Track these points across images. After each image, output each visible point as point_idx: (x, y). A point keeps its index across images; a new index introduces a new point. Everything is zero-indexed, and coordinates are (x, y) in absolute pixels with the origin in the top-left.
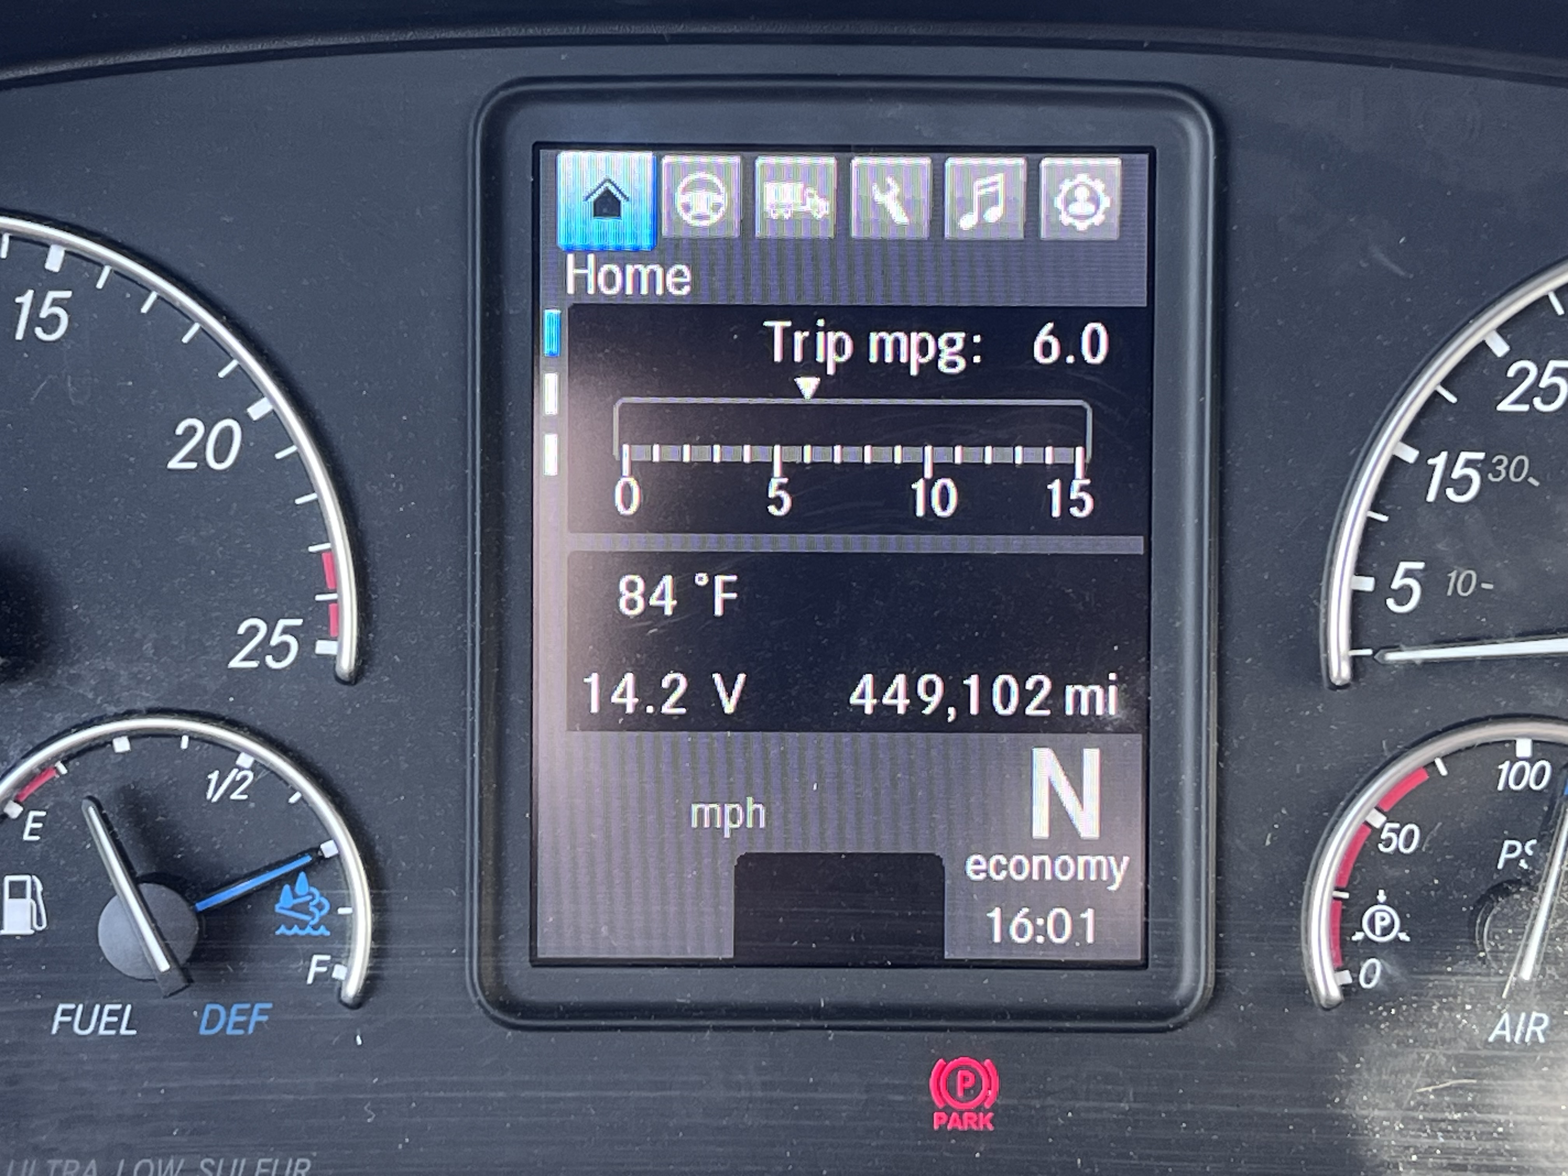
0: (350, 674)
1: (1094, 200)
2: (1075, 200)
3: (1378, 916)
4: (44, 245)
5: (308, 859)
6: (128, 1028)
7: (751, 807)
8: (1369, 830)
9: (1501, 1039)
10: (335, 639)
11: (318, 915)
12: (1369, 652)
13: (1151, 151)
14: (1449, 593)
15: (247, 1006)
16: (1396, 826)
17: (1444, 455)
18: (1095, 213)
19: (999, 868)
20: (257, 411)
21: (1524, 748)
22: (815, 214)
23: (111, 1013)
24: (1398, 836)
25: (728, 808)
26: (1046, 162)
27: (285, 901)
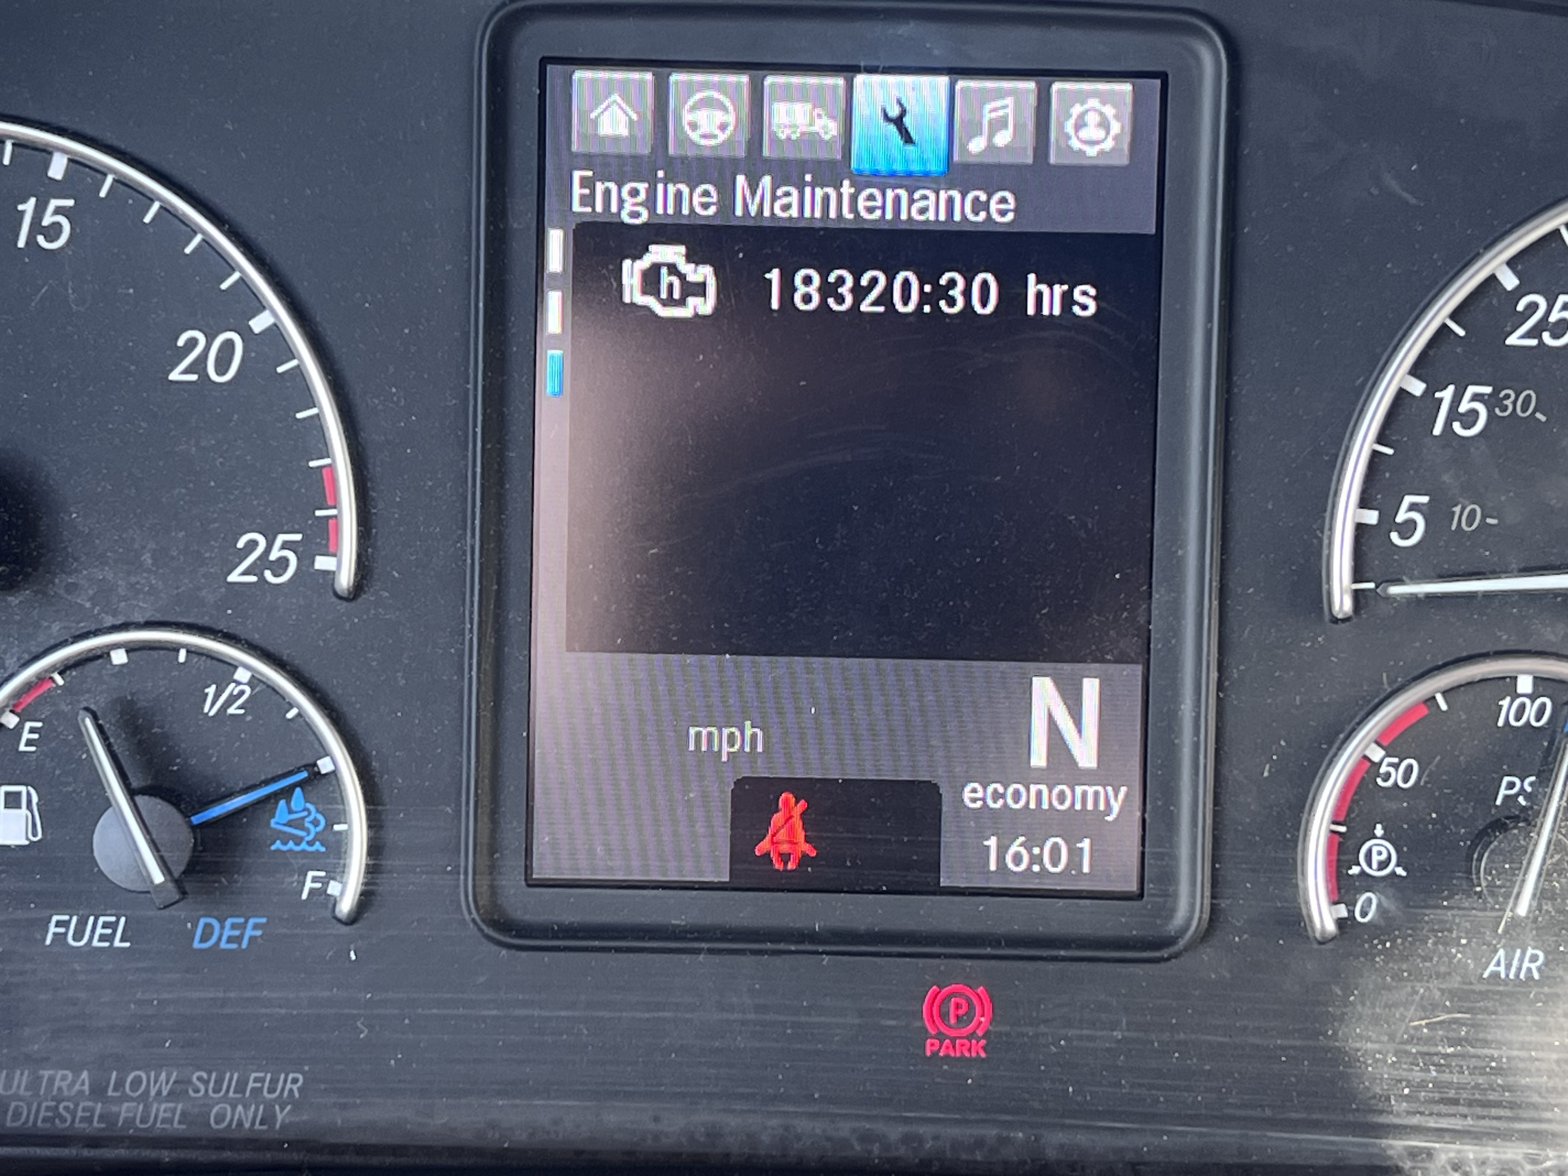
0: (348, 590)
1: (1104, 124)
2: (1085, 125)
3: (1375, 850)
4: (46, 152)
5: (304, 775)
6: (122, 940)
7: (748, 732)
8: (1369, 764)
9: (1495, 975)
10: (334, 555)
11: (313, 830)
12: (1371, 585)
13: (1163, 77)
14: (1454, 527)
15: (242, 920)
16: (1396, 760)
17: (1451, 388)
18: (1106, 138)
19: (996, 796)
20: (259, 323)
21: (1525, 684)
22: (823, 136)
23: (105, 925)
24: (1397, 770)
25: (726, 732)
26: (1057, 86)
27: (281, 815)
